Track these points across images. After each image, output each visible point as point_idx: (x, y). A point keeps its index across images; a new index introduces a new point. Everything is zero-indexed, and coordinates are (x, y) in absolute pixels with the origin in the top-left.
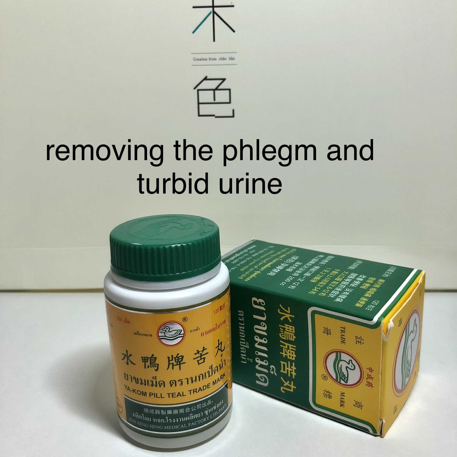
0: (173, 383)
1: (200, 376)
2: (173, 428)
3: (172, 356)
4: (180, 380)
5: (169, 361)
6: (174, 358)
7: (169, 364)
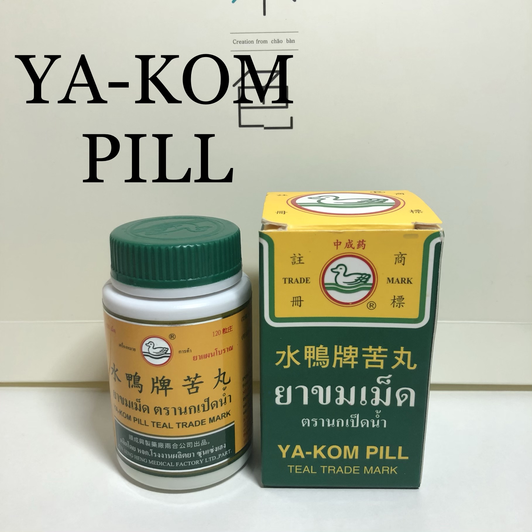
0: (158, 410)
1: (192, 408)
2: (158, 464)
3: (157, 378)
4: (166, 409)
5: (154, 383)
6: (159, 380)
7: (154, 387)
